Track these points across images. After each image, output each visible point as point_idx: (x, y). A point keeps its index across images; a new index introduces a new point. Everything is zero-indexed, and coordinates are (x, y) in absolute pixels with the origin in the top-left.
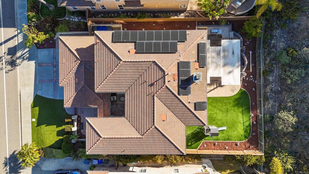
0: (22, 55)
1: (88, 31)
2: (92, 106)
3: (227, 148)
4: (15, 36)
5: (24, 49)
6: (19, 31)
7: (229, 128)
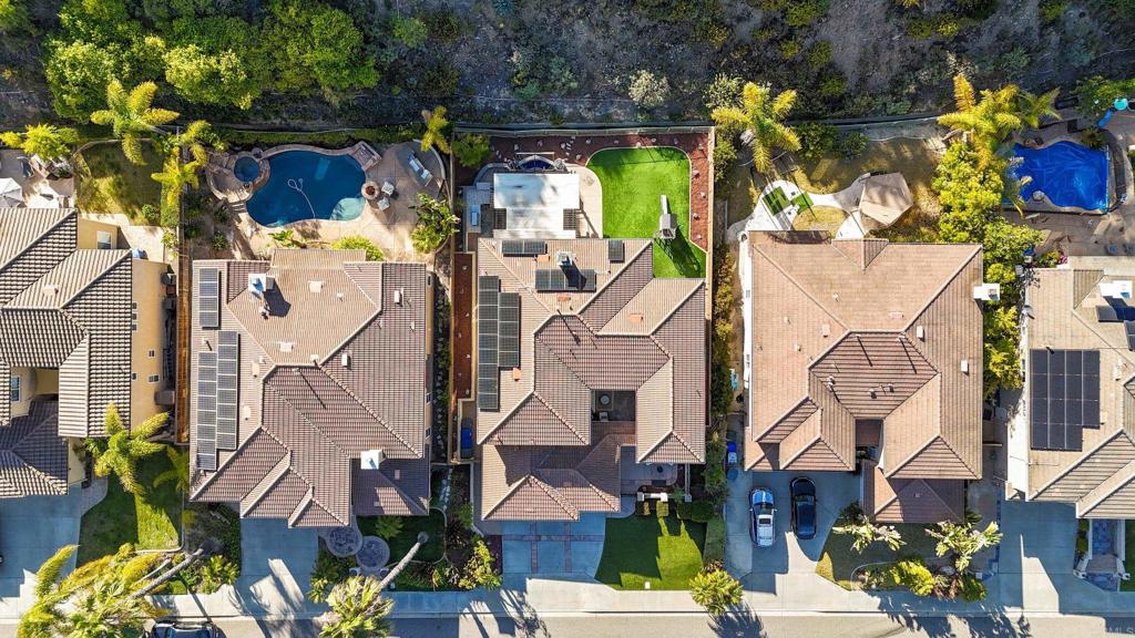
0: (515, 606)
1: (469, 465)
2: (618, 457)
3: (703, 194)
4: (476, 619)
5: (503, 600)
6: (466, 610)
7: (663, 190)
